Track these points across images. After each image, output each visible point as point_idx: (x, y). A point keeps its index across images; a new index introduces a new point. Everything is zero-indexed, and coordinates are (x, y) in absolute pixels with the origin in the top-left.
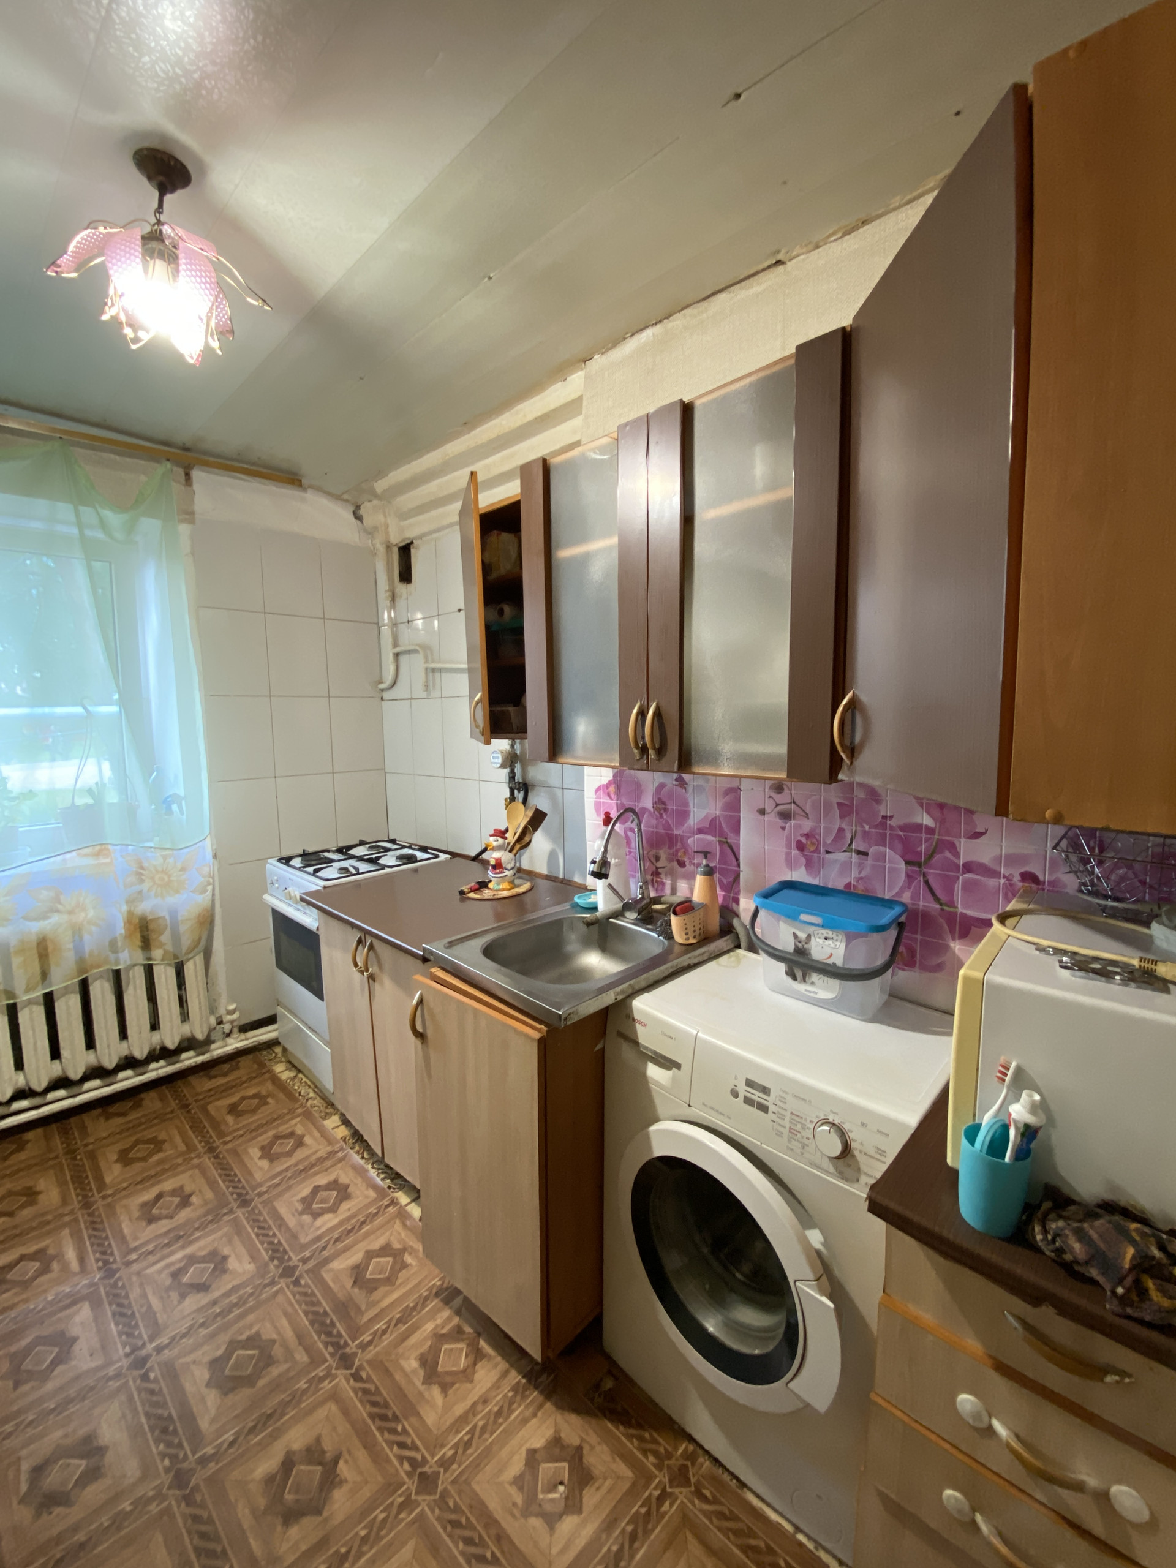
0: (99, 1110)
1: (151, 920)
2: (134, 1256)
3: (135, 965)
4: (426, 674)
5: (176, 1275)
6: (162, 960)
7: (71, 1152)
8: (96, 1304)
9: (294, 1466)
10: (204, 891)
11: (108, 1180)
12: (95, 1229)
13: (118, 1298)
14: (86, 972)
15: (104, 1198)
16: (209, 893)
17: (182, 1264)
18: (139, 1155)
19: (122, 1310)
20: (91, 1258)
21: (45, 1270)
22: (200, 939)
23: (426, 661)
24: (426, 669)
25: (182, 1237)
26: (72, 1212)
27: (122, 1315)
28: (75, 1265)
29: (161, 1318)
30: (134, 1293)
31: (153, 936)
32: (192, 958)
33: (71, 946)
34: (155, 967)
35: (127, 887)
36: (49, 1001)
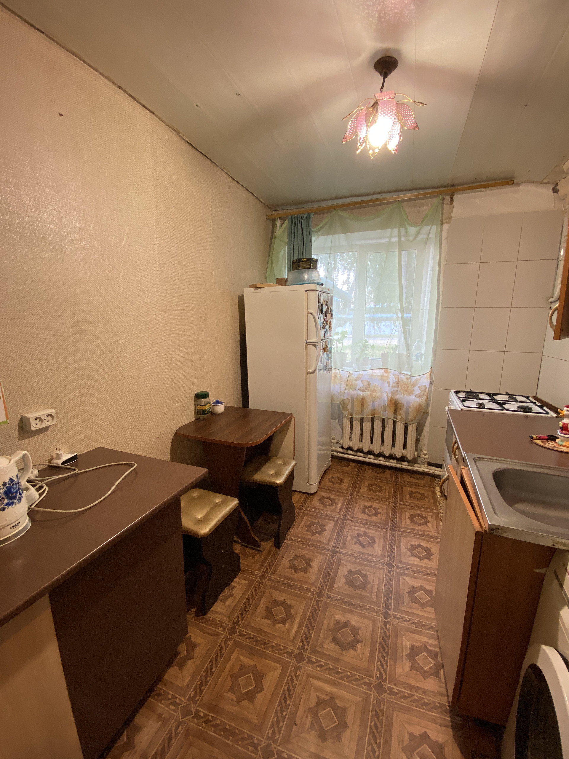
0: (371, 467)
1: (399, 403)
2: (353, 520)
3: (390, 419)
5: (359, 535)
6: (400, 421)
7: (358, 475)
8: (336, 525)
9: (347, 627)
10: (421, 397)
11: (361, 491)
12: (349, 503)
13: (342, 528)
14: (374, 415)
15: (357, 495)
16: (423, 399)
17: (362, 533)
18: (374, 489)
19: (340, 532)
20: (343, 511)
21: (331, 505)
22: (416, 417)
25: (368, 524)
26: (347, 494)
27: (339, 534)
28: (338, 510)
29: (347, 544)
30: (346, 531)
31: (398, 410)
32: (411, 424)
33: (370, 404)
34: (397, 422)
35: (392, 387)
36: (362, 420)
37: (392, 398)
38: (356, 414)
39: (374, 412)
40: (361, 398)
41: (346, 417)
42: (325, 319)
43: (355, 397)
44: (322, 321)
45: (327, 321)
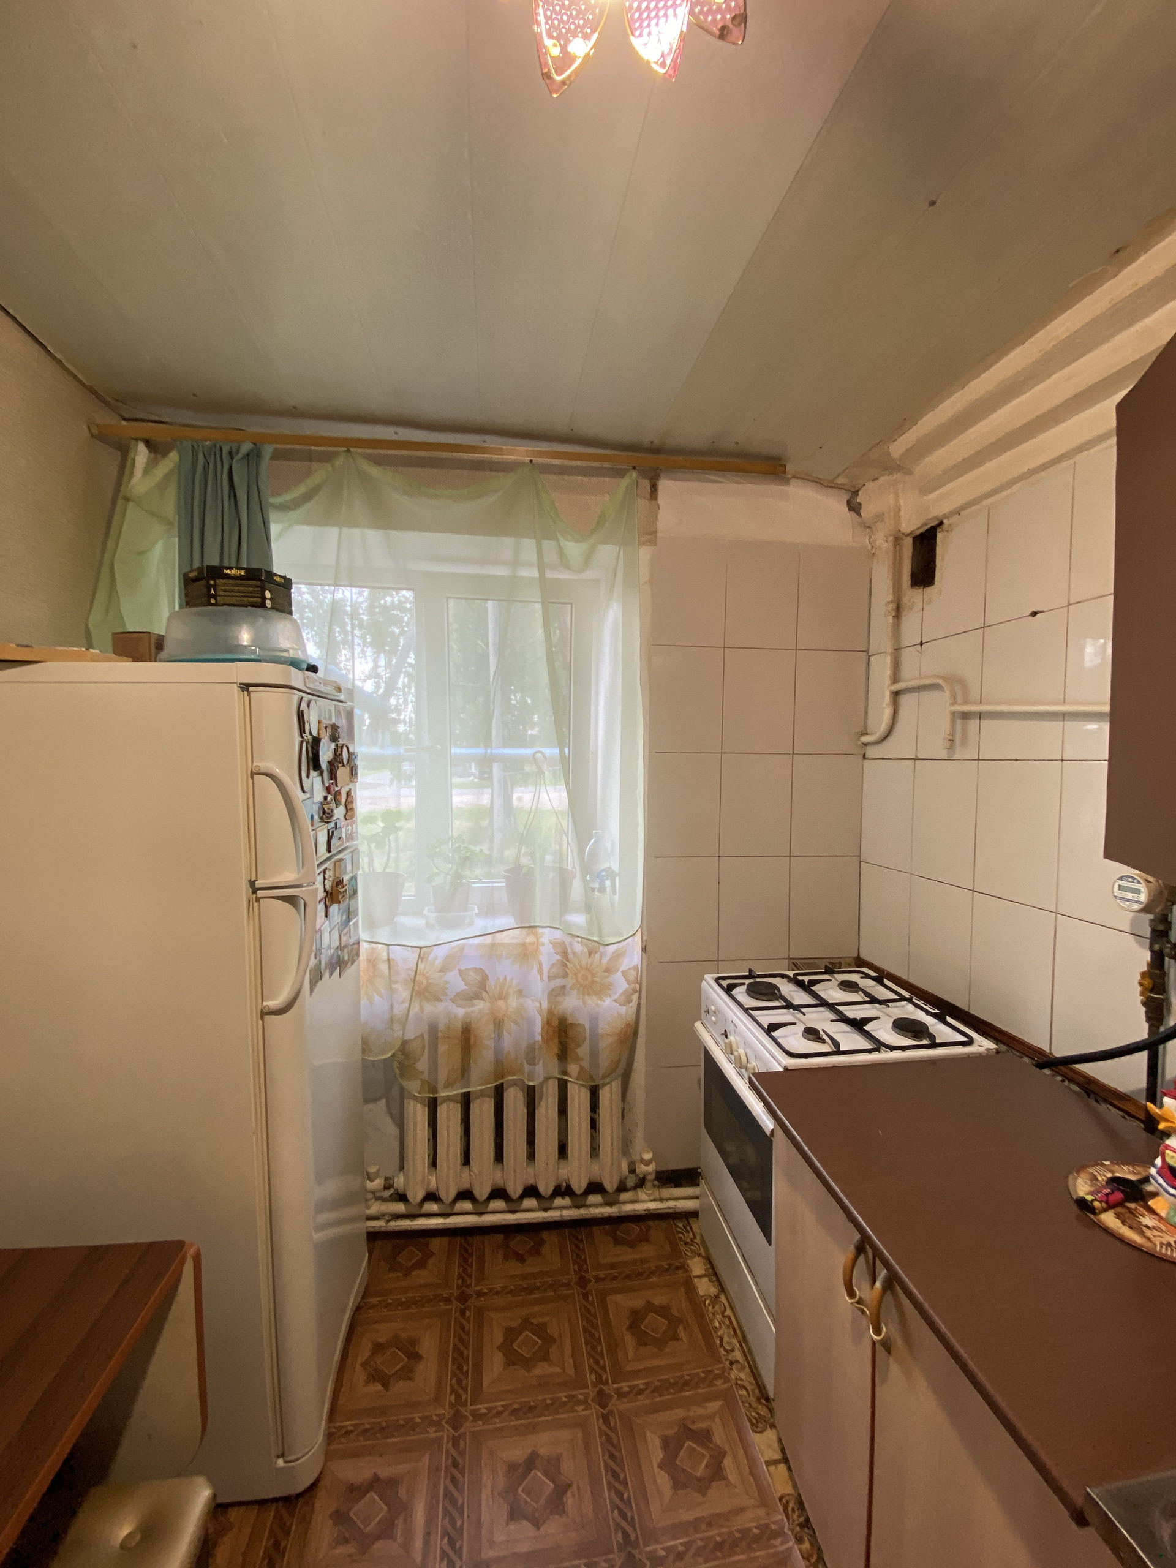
0: (500, 1239)
1: (571, 1025)
3: (550, 1078)
4: (953, 721)
6: (577, 1079)
10: (629, 1001)
11: (485, 1381)
14: (503, 1077)
15: (475, 1416)
16: (634, 1004)
18: (524, 1352)
21: (388, 1529)
22: (619, 1061)
23: (954, 702)
24: (953, 713)
26: (439, 1423)
31: (572, 1045)
32: (609, 1083)
33: (491, 1043)
34: (569, 1084)
35: (550, 978)
36: (466, 1101)
37: (550, 1012)
38: (448, 1085)
39: (501, 1068)
40: (458, 1026)
41: (415, 1098)
42: (328, 790)
43: (442, 1026)
44: (319, 793)
45: (337, 794)
